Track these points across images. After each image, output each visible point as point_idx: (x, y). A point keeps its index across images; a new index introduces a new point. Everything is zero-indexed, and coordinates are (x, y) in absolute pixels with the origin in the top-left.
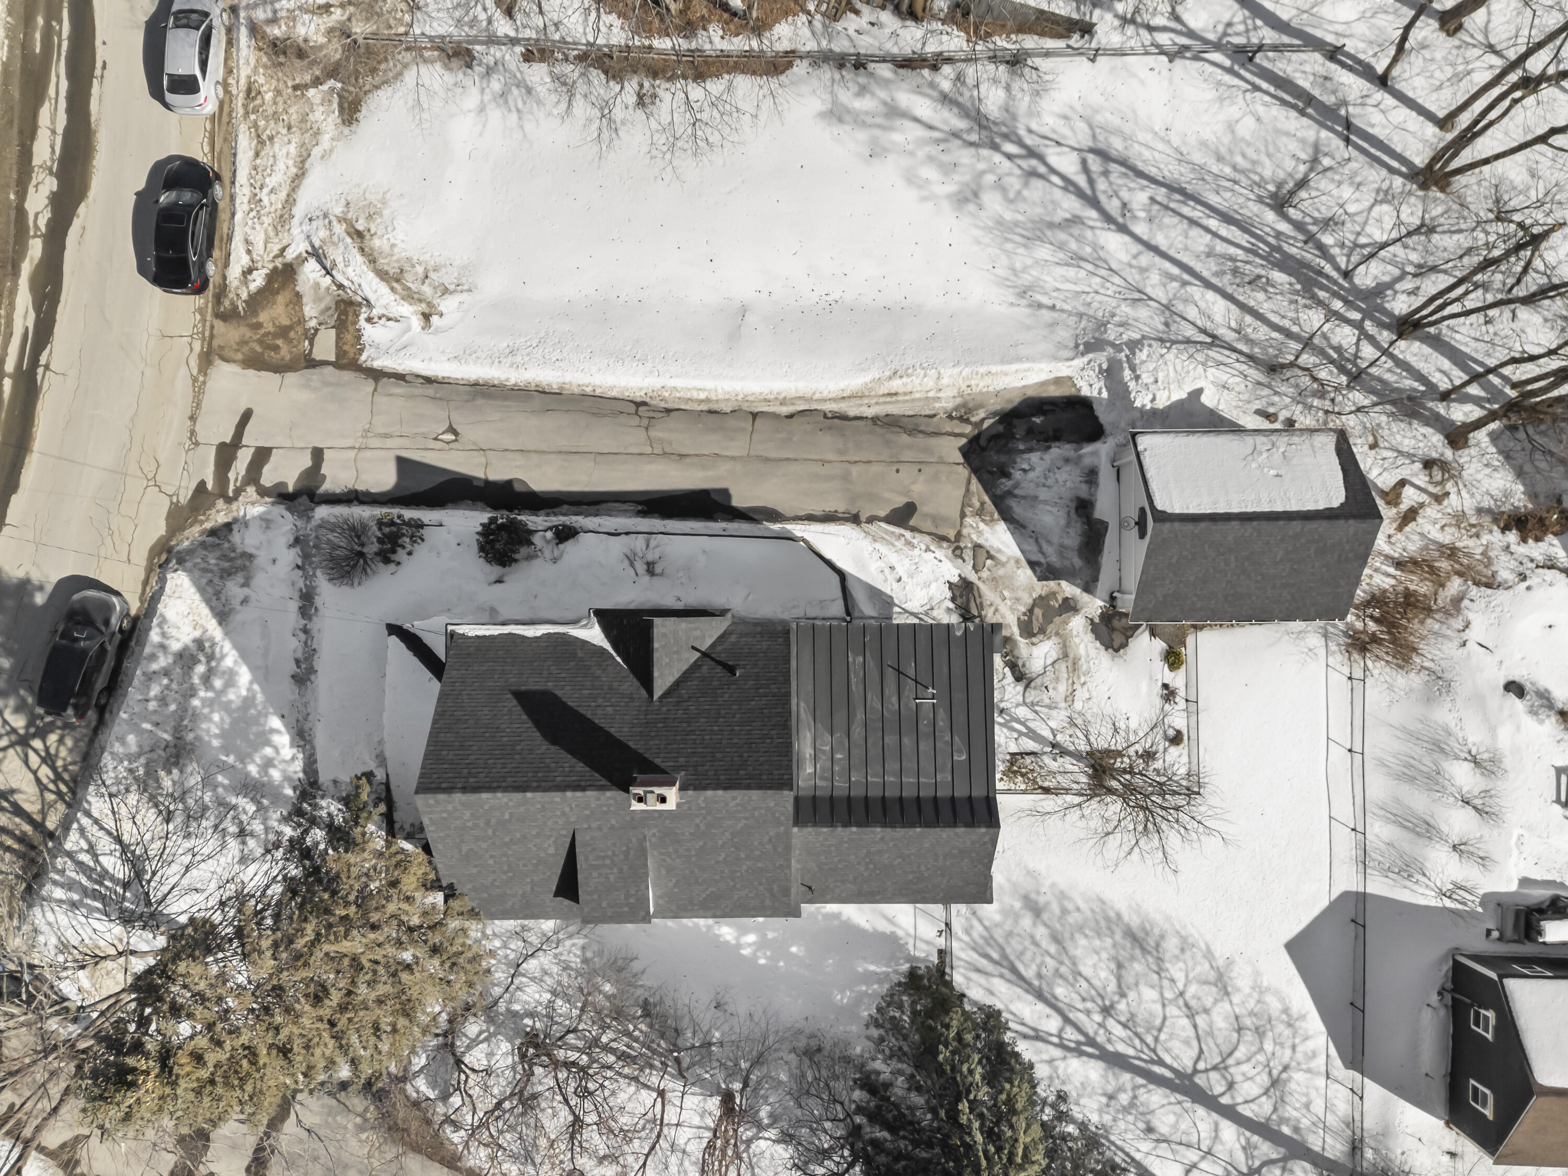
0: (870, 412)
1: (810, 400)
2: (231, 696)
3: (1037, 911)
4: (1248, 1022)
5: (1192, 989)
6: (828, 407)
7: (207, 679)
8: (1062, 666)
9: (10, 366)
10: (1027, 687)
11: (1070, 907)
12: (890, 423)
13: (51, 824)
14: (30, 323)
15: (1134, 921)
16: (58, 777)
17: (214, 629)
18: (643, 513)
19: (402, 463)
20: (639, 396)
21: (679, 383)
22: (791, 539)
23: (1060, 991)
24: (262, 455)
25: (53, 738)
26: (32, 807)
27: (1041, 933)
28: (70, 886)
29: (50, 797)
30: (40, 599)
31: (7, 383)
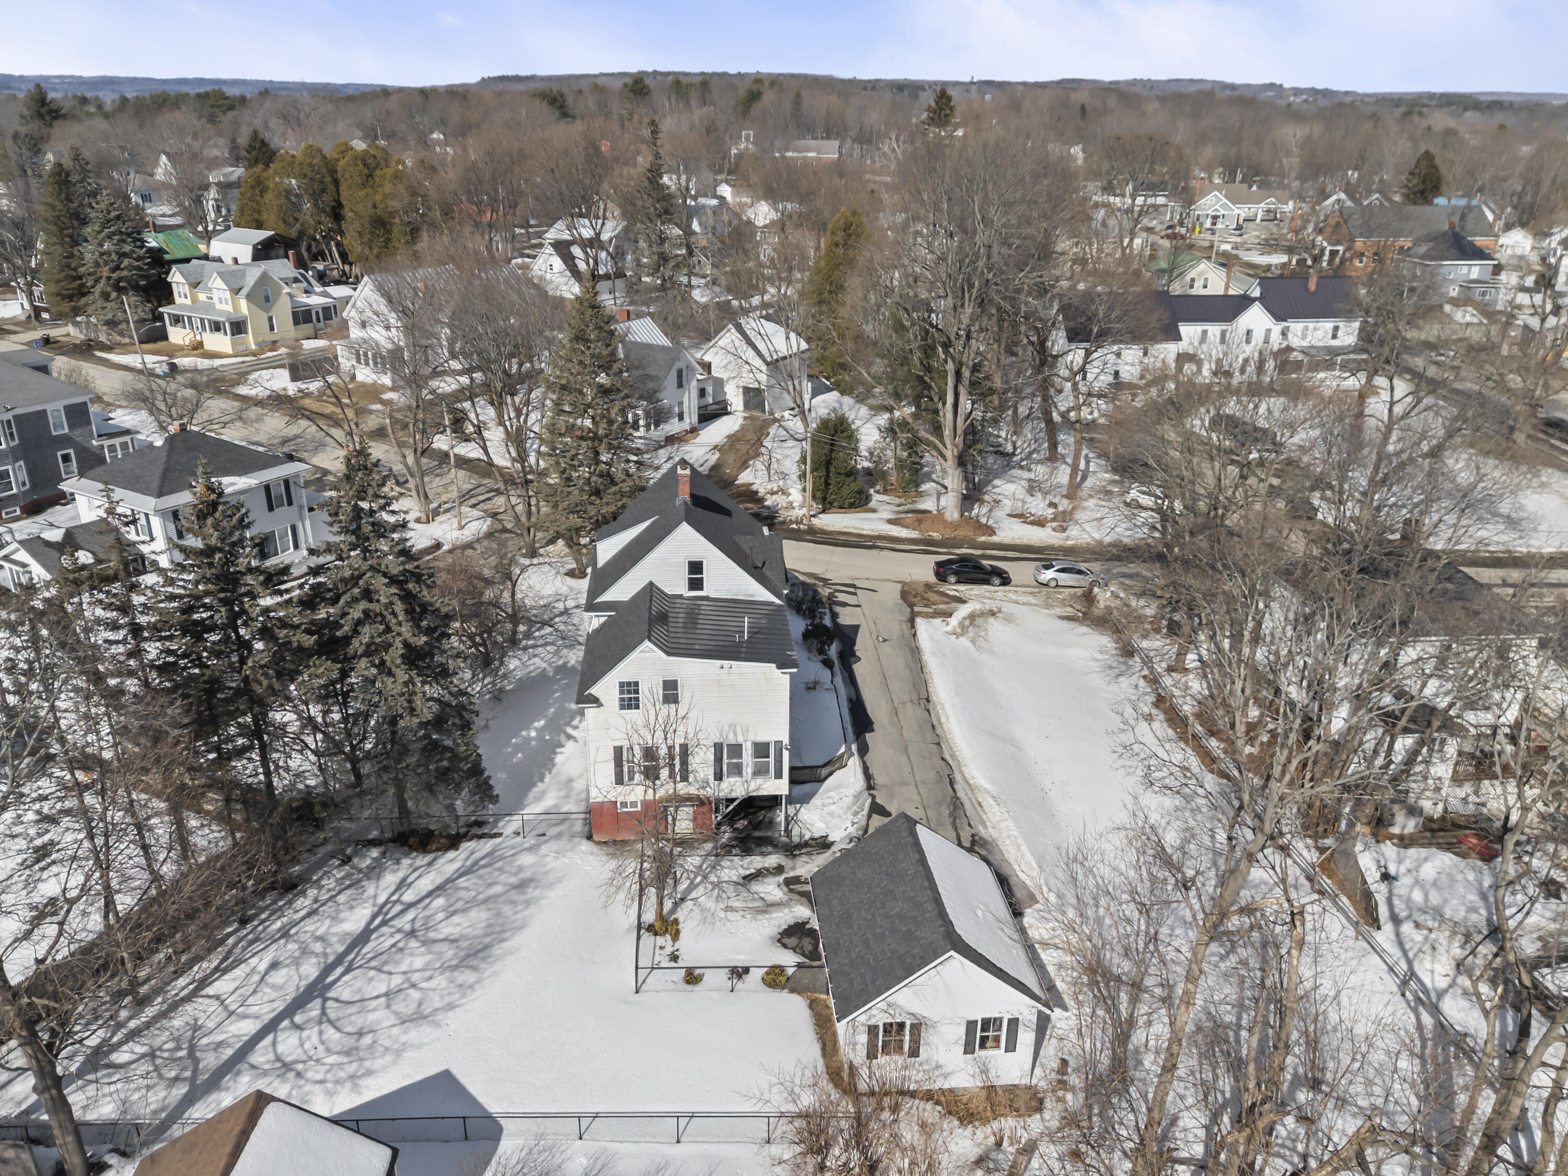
0: (961, 794)
1: (959, 766)
3: (521, 886)
4: (367, 1040)
5: (415, 994)
6: (958, 776)
8: (759, 904)
10: (737, 883)
11: (520, 908)
12: (956, 805)
15: (497, 950)
20: (934, 698)
23: (440, 902)
27: (497, 889)
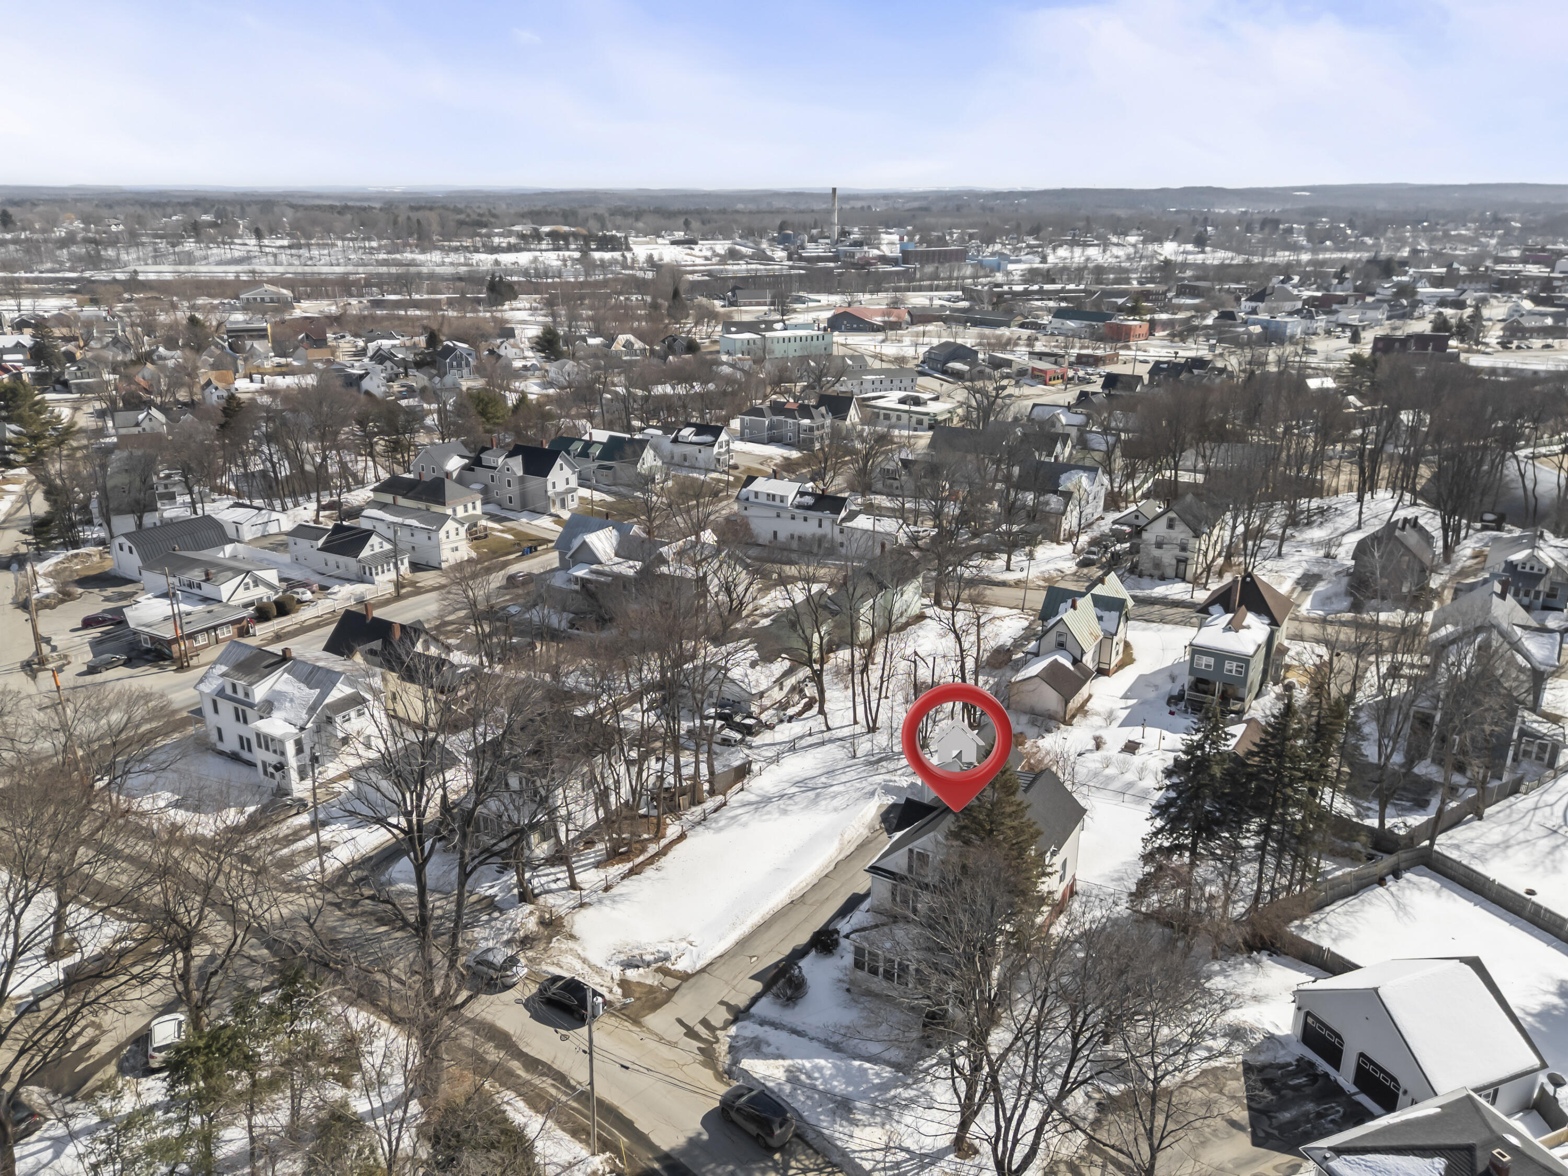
2: (828, 1072)
7: (809, 1077)
14: (550, 1081)
16: (820, 1170)
17: (788, 1062)
19: (754, 977)
21: (793, 885)
24: (705, 1023)
25: (793, 1164)
30: (705, 1137)
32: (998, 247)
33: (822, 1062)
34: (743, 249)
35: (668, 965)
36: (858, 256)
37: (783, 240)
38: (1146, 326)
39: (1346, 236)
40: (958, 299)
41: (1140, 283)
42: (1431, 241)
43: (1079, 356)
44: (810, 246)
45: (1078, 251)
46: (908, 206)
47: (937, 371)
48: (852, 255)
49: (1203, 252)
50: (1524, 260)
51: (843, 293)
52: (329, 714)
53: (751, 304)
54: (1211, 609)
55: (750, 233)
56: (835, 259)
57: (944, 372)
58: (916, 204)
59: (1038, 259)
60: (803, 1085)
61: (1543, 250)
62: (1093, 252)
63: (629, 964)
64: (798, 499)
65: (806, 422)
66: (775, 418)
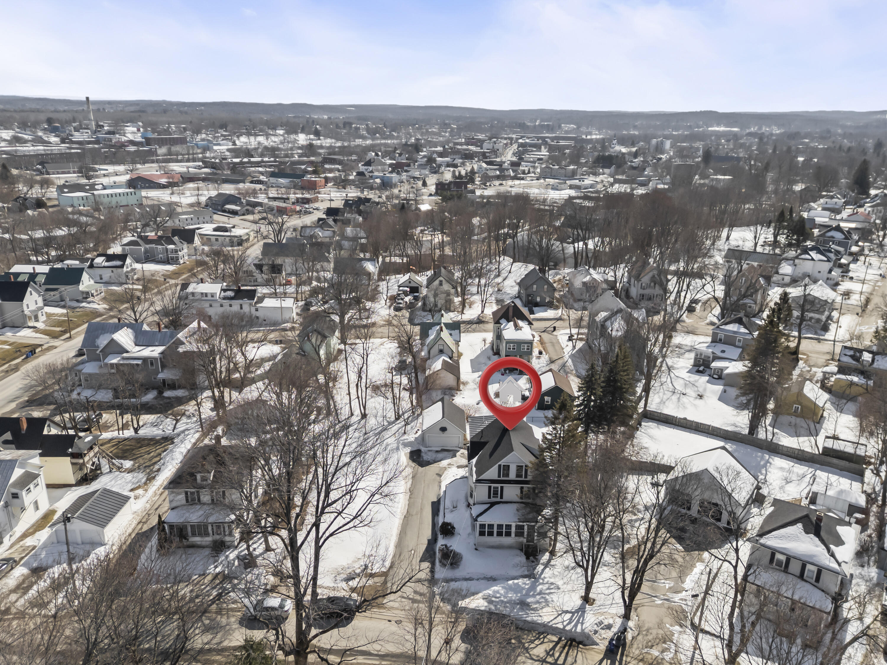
2: (502, 592)
7: (496, 597)
9: (377, 662)
13: (555, 639)
16: (538, 638)
17: (480, 595)
18: (438, 515)
19: (422, 560)
22: (445, 492)
25: (524, 641)
26: (551, 645)
28: (576, 626)
29: (546, 640)
30: (471, 648)
31: (383, 663)
32: (204, 136)
33: (496, 588)
34: (26, 137)
35: (369, 571)
36: (114, 141)
37: (54, 130)
38: (323, 180)
39: (385, 132)
40: (200, 168)
41: (299, 157)
42: (422, 134)
43: (297, 199)
44: (76, 134)
45: (252, 139)
46: (127, 109)
47: (219, 211)
48: (111, 140)
49: (319, 139)
50: (467, 144)
51: (124, 164)
52: (14, 491)
53: (58, 173)
54: (501, 321)
55: (24, 125)
56: (97, 142)
57: (224, 211)
58: (132, 108)
59: (231, 144)
60: (497, 602)
61: (473, 139)
62: (261, 139)
63: (348, 579)
64: (223, 294)
65: (172, 247)
66: (148, 246)
